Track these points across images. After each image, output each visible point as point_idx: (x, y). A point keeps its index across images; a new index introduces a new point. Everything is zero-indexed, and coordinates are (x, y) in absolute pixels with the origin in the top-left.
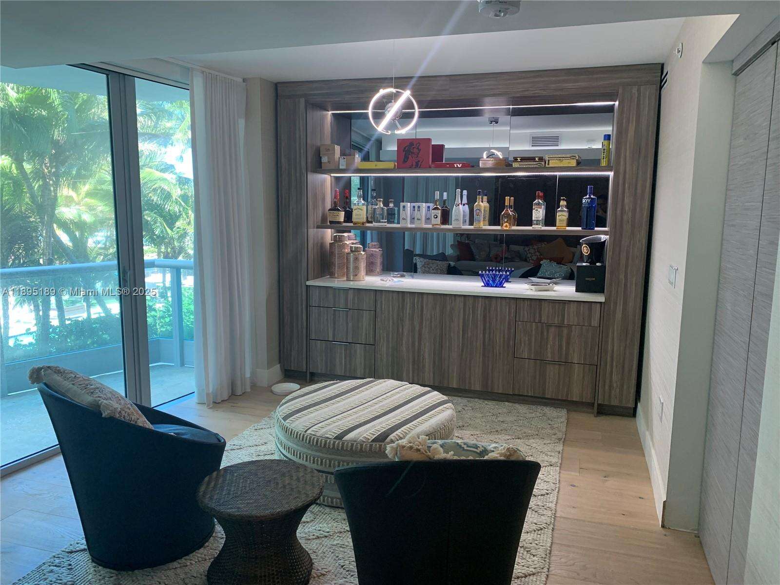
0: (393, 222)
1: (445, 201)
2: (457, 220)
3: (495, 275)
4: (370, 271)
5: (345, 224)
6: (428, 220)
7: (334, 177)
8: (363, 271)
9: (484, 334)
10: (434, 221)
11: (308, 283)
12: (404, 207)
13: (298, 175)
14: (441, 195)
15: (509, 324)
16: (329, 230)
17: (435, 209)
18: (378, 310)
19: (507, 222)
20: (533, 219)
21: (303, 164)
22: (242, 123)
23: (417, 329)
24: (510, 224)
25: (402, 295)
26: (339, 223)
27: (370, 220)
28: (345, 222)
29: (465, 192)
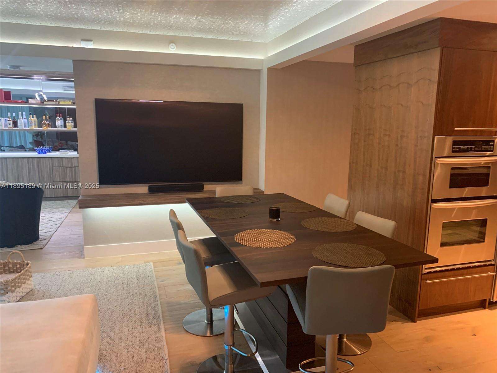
1: (14, 117)
2: (21, 125)
3: (42, 149)
6: (6, 125)
9: (39, 173)
10: (9, 126)
14: (12, 114)
15: (50, 169)
17: (9, 120)
19: (45, 126)
20: (57, 125)
24: (47, 127)
29: (24, 113)
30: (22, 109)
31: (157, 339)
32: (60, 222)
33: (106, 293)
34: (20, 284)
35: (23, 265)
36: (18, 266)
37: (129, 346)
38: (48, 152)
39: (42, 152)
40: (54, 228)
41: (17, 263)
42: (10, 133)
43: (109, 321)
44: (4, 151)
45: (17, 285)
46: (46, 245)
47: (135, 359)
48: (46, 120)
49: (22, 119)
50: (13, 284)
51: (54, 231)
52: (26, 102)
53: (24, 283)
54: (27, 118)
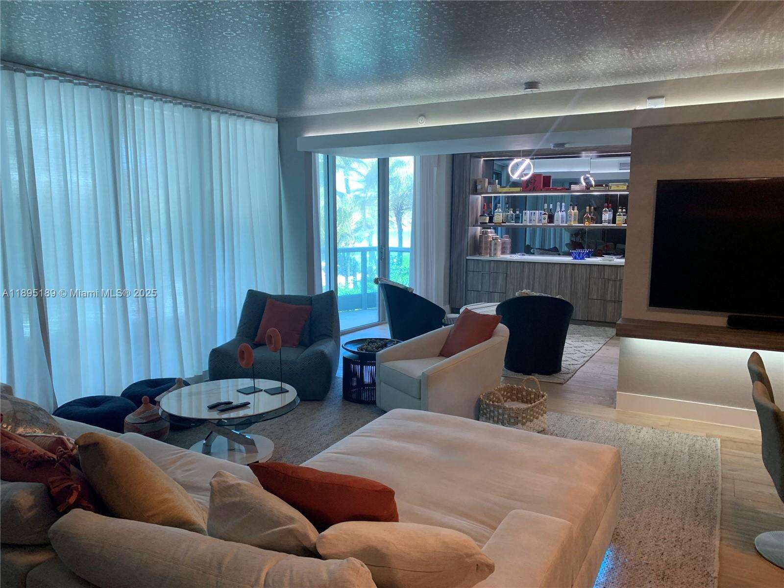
0: (518, 223)
1: (551, 209)
2: (558, 220)
3: (580, 253)
4: (503, 253)
5: (489, 224)
6: (540, 221)
7: (484, 196)
8: (499, 253)
10: (543, 221)
11: (467, 258)
12: (525, 213)
13: (464, 196)
14: (549, 206)
15: (586, 280)
16: (479, 228)
17: (544, 214)
18: (508, 273)
19: (587, 221)
20: (603, 219)
21: (468, 191)
22: (435, 169)
23: (531, 283)
24: (589, 223)
25: (523, 263)
26: (486, 223)
27: (504, 221)
28: (489, 223)
29: (563, 204)
30: (561, 199)
31: (704, 545)
32: (590, 354)
33: (638, 461)
34: (532, 418)
35: (538, 396)
36: (533, 396)
37: (659, 539)
38: (587, 257)
39: (579, 256)
40: (582, 360)
41: (531, 392)
42: (544, 230)
43: (635, 498)
44: (534, 254)
45: (528, 417)
46: (568, 380)
47: (665, 558)
48: (590, 213)
49: (560, 212)
50: (524, 415)
51: (580, 365)
52: (569, 189)
53: (537, 418)
54: (566, 211)
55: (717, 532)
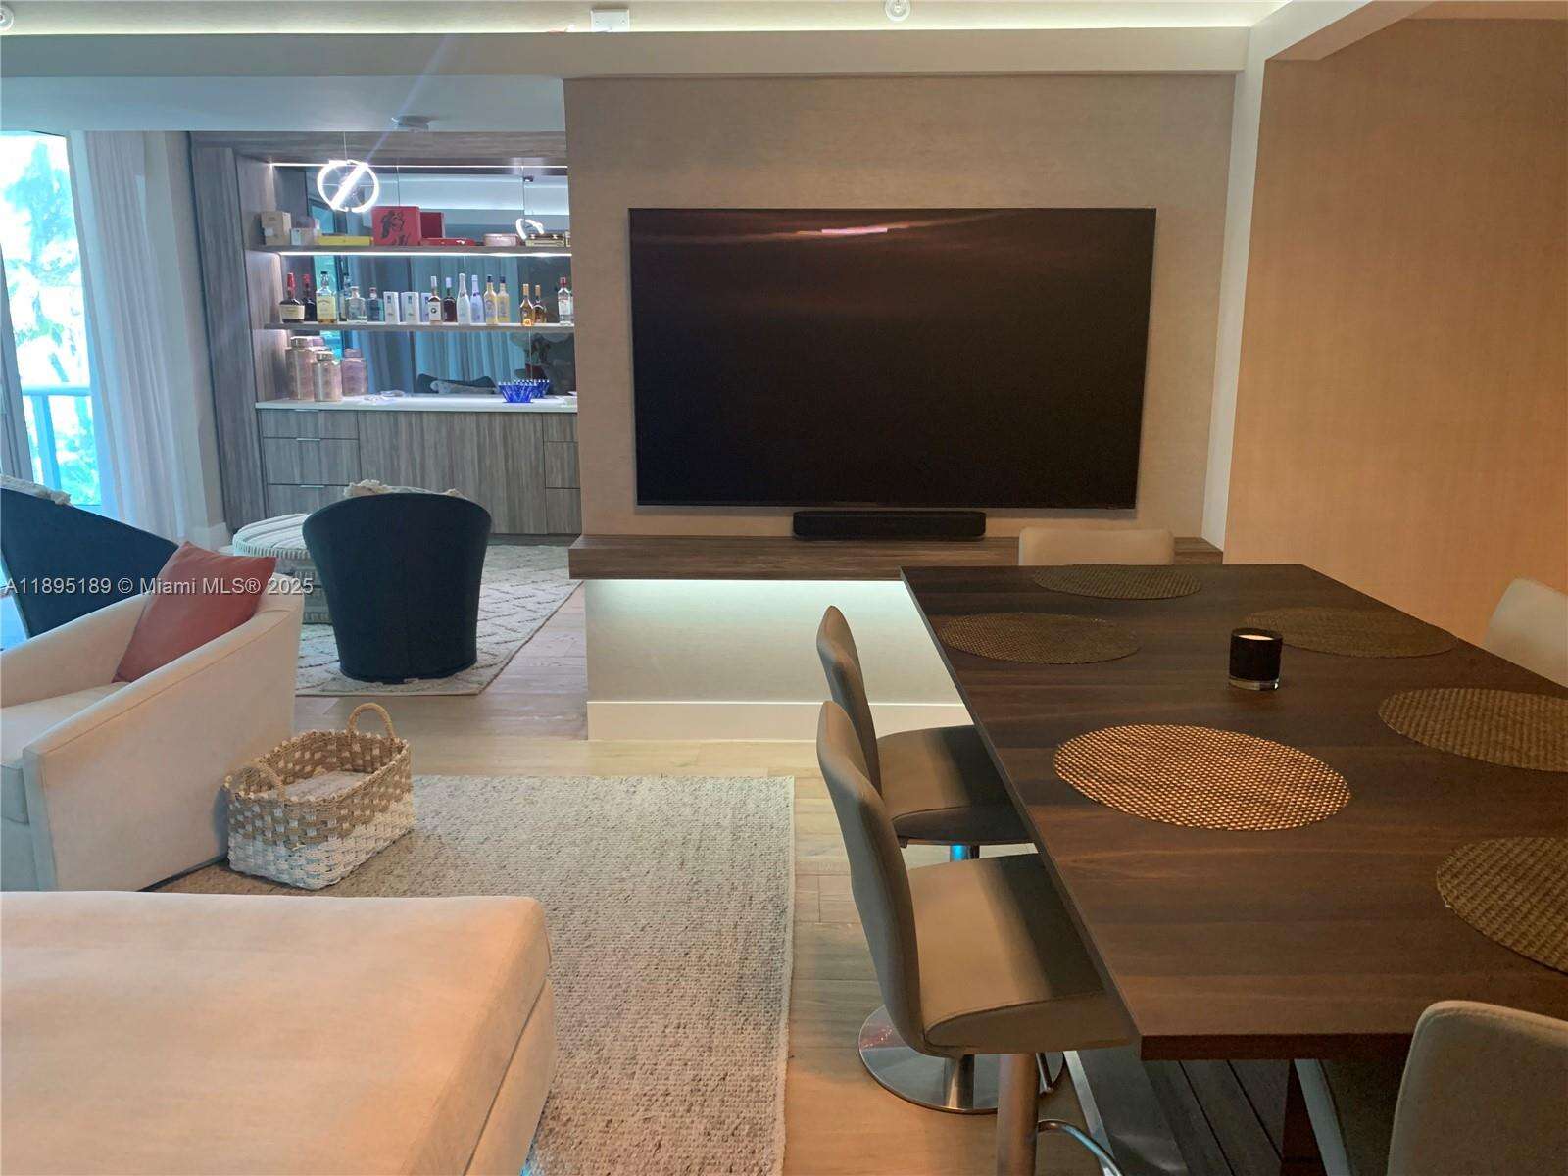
0: (378, 320)
1: (448, 290)
2: (464, 315)
3: (520, 388)
4: (349, 390)
5: (305, 323)
6: (424, 316)
7: (287, 257)
8: (338, 391)
9: (506, 461)
10: (432, 316)
11: (258, 405)
12: (389, 298)
13: (231, 254)
14: (441, 282)
15: (536, 448)
16: (284, 332)
17: (432, 300)
18: (363, 437)
19: (528, 317)
20: (560, 313)
21: (238, 238)
22: (141, 181)
23: (418, 460)
24: (532, 320)
25: (393, 414)
26: (297, 321)
27: (344, 317)
28: (306, 319)
29: (475, 278)
30: (472, 266)
31: (753, 1084)
32: (546, 612)
33: (625, 875)
34: (368, 813)
35: (389, 750)
36: (376, 752)
37: (655, 1098)
38: (536, 397)
39: (518, 395)
40: (522, 635)
41: (373, 741)
42: (436, 337)
43: (608, 983)
45: (357, 813)
46: (489, 684)
47: (663, 1155)
48: (533, 299)
49: (466, 296)
50: (344, 812)
51: (523, 642)
52: (482, 244)
53: (384, 810)
54: (482, 293)
55: (782, 1037)
